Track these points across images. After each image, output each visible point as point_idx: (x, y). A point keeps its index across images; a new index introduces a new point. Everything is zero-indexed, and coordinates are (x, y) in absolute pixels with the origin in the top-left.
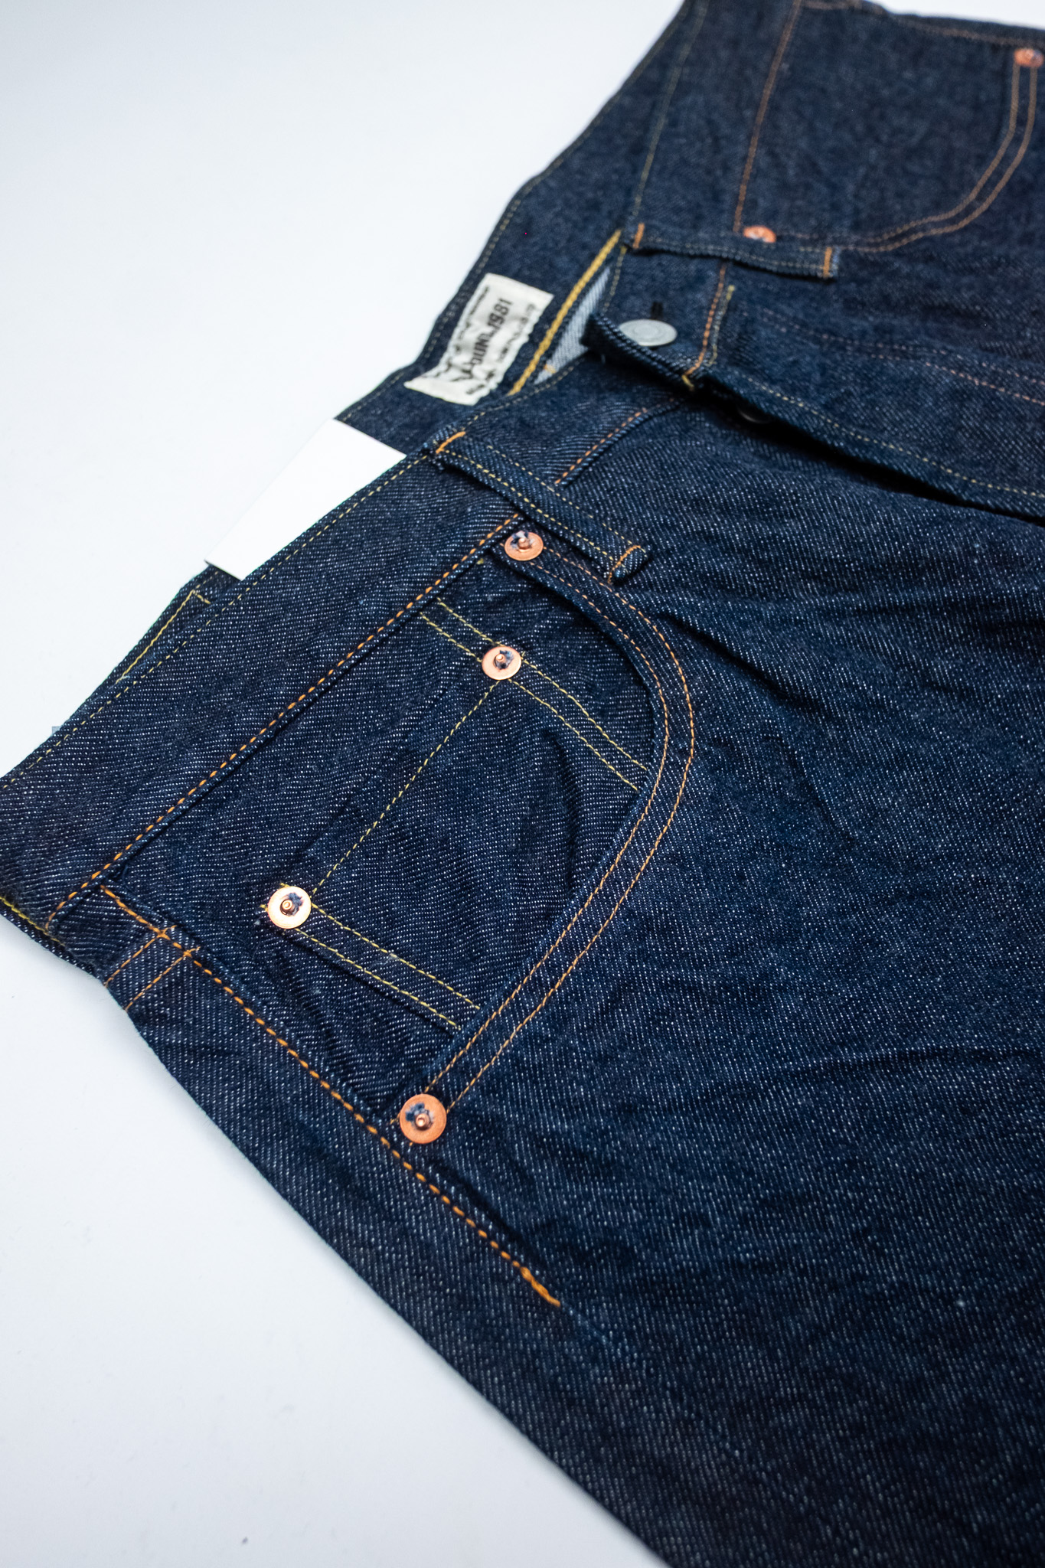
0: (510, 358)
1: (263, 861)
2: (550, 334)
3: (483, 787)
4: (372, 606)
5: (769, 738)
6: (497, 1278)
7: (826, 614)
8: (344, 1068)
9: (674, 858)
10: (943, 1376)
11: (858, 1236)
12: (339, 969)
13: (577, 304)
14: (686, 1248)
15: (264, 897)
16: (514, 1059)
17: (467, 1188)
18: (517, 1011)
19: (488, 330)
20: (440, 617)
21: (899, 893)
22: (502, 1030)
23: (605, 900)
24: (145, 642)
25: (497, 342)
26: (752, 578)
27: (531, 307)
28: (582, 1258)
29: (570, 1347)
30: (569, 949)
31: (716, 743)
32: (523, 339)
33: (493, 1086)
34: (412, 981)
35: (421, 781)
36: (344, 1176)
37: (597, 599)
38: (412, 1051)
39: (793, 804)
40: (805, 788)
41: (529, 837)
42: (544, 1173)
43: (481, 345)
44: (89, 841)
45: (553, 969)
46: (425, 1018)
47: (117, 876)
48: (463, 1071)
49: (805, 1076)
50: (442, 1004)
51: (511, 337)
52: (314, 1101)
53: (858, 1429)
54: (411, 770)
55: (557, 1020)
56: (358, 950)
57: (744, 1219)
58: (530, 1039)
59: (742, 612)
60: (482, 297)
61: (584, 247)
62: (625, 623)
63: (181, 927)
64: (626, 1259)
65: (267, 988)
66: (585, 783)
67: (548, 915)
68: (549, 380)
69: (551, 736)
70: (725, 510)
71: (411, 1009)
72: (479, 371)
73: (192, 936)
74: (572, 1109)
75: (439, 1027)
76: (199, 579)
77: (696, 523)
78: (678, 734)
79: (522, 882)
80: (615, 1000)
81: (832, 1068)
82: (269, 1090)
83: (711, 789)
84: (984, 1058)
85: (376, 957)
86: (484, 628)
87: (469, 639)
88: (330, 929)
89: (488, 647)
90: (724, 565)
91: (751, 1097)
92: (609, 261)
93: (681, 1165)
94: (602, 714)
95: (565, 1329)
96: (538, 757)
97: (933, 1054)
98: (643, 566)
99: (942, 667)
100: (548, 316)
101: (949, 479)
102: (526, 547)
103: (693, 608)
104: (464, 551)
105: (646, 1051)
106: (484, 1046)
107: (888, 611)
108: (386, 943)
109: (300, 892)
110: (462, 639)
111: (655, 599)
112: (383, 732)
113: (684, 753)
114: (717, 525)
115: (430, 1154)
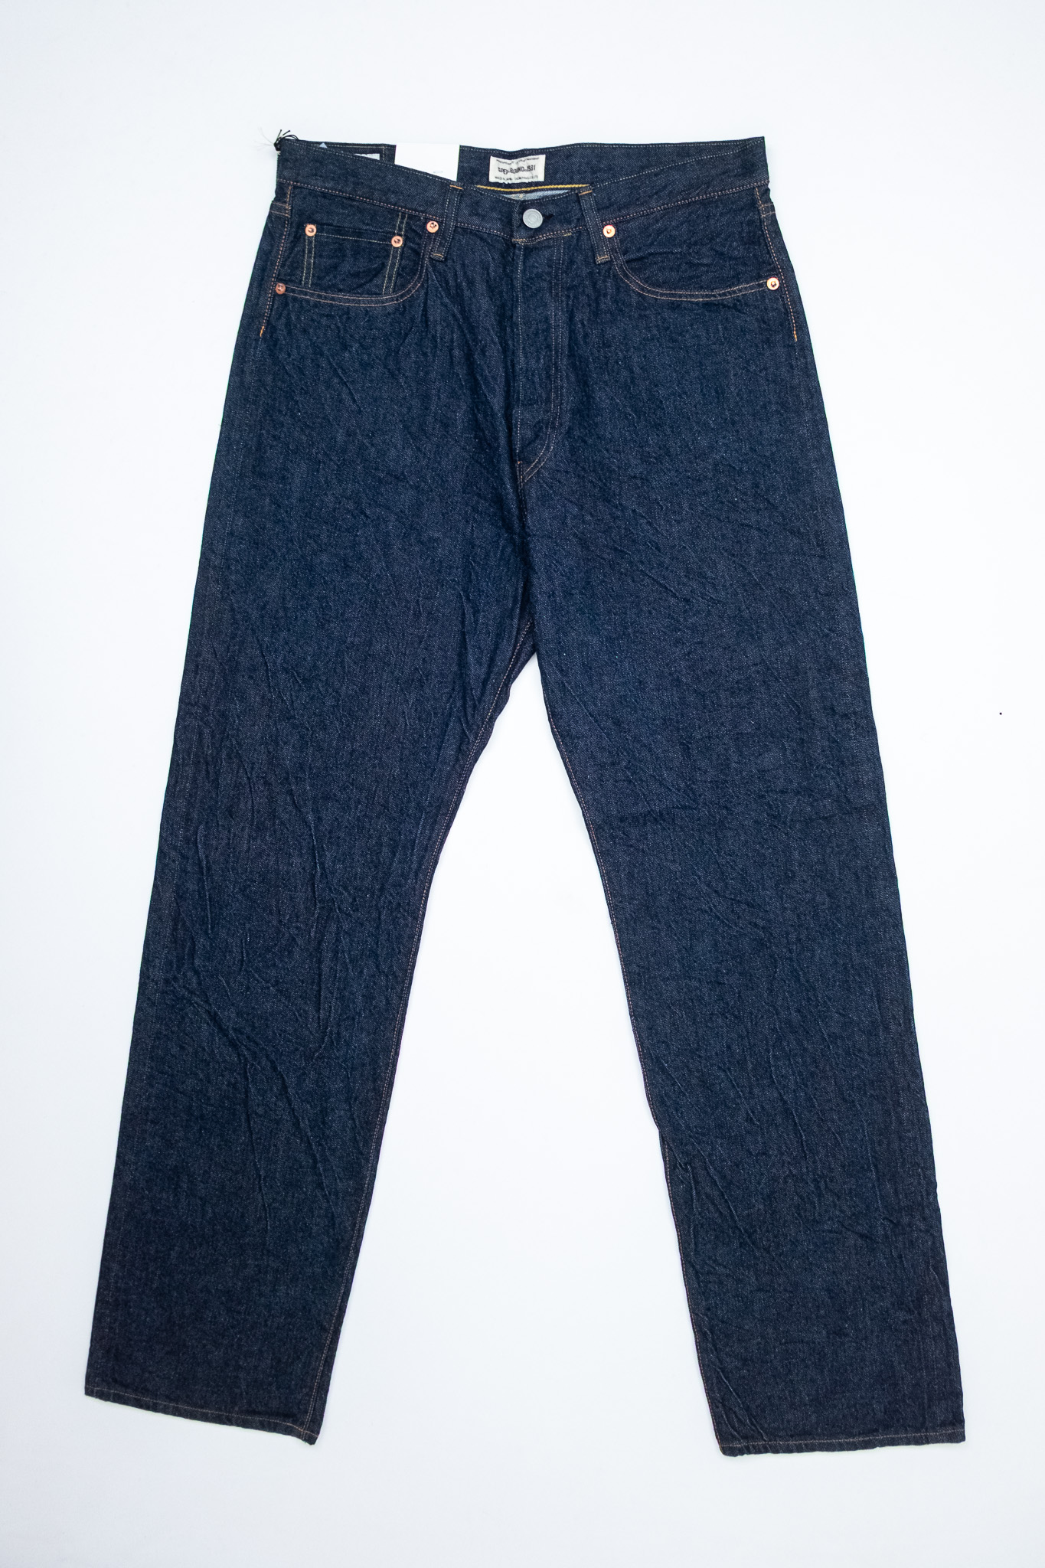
0: (519, 181)
1: (318, 217)
2: (532, 188)
3: (362, 257)
4: (393, 198)
5: (412, 320)
6: (260, 322)
7: (454, 316)
8: (283, 265)
9: (367, 311)
10: (285, 416)
11: (302, 389)
12: (304, 251)
13: (547, 190)
14: (282, 356)
15: (311, 223)
16: (302, 300)
17: (273, 306)
18: (312, 295)
19: (526, 168)
20: (403, 218)
21: (389, 369)
22: (306, 294)
23: (348, 301)
24: (364, 145)
25: (521, 174)
26: (453, 291)
27: (537, 177)
28: (271, 337)
29: (254, 343)
30: (333, 299)
31: (404, 307)
32: (527, 181)
33: (295, 299)
34: (308, 269)
35: (356, 241)
36: (262, 279)
37: (424, 255)
38: (293, 278)
39: (401, 333)
40: (406, 335)
41: (357, 275)
42: (283, 320)
43: (519, 170)
44: (298, 174)
45: (326, 298)
46: (302, 277)
47: (295, 187)
48: (293, 291)
49: (330, 363)
50: (306, 278)
51: (526, 177)
52: (273, 264)
53: (268, 404)
54: (358, 237)
55: (316, 305)
56: (310, 252)
57: (294, 364)
58: (308, 301)
59: (440, 293)
60: (534, 159)
61: (572, 178)
62: (422, 267)
63: (292, 210)
64: (275, 345)
65: (291, 238)
66: (377, 281)
67: (340, 291)
68: (509, 199)
69: (383, 265)
70: (465, 273)
71: (302, 272)
72: (510, 175)
73: (292, 213)
74: (298, 318)
75: (301, 280)
76: (388, 146)
77: (458, 268)
78: (402, 296)
79: (344, 280)
80: (327, 316)
81: (335, 369)
82: (270, 252)
83: (391, 311)
84: (354, 401)
85: (310, 257)
86: (406, 231)
87: (400, 229)
88: (311, 242)
89: (400, 235)
90: (452, 283)
91: (321, 355)
92: (571, 189)
93: (298, 347)
94: (398, 274)
95: (257, 340)
96: (376, 265)
97: (349, 389)
98: (439, 261)
99: (456, 352)
100: (537, 184)
101: (518, 330)
102: (432, 227)
103: (433, 280)
104: (423, 212)
105: (320, 328)
106: (301, 292)
107: (462, 331)
108: (315, 258)
109: (315, 230)
110: (399, 227)
111: (430, 270)
112: (364, 223)
113: (397, 300)
114: (460, 273)
115: (276, 295)
